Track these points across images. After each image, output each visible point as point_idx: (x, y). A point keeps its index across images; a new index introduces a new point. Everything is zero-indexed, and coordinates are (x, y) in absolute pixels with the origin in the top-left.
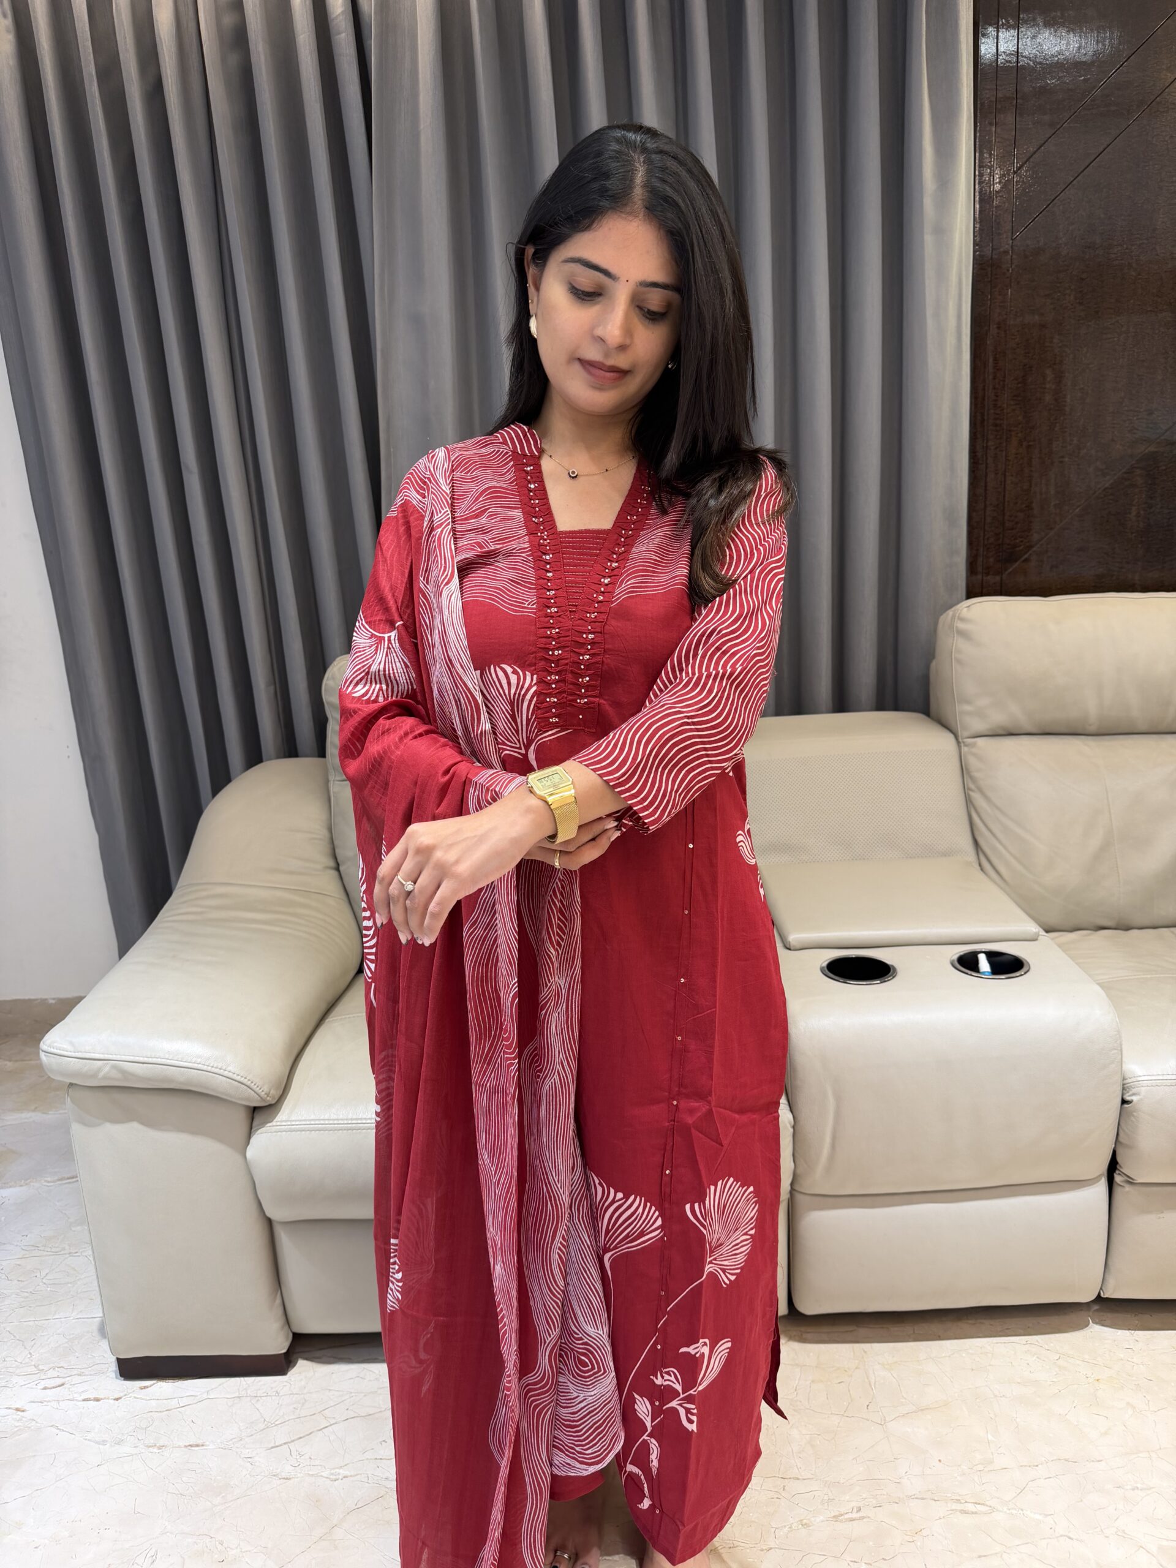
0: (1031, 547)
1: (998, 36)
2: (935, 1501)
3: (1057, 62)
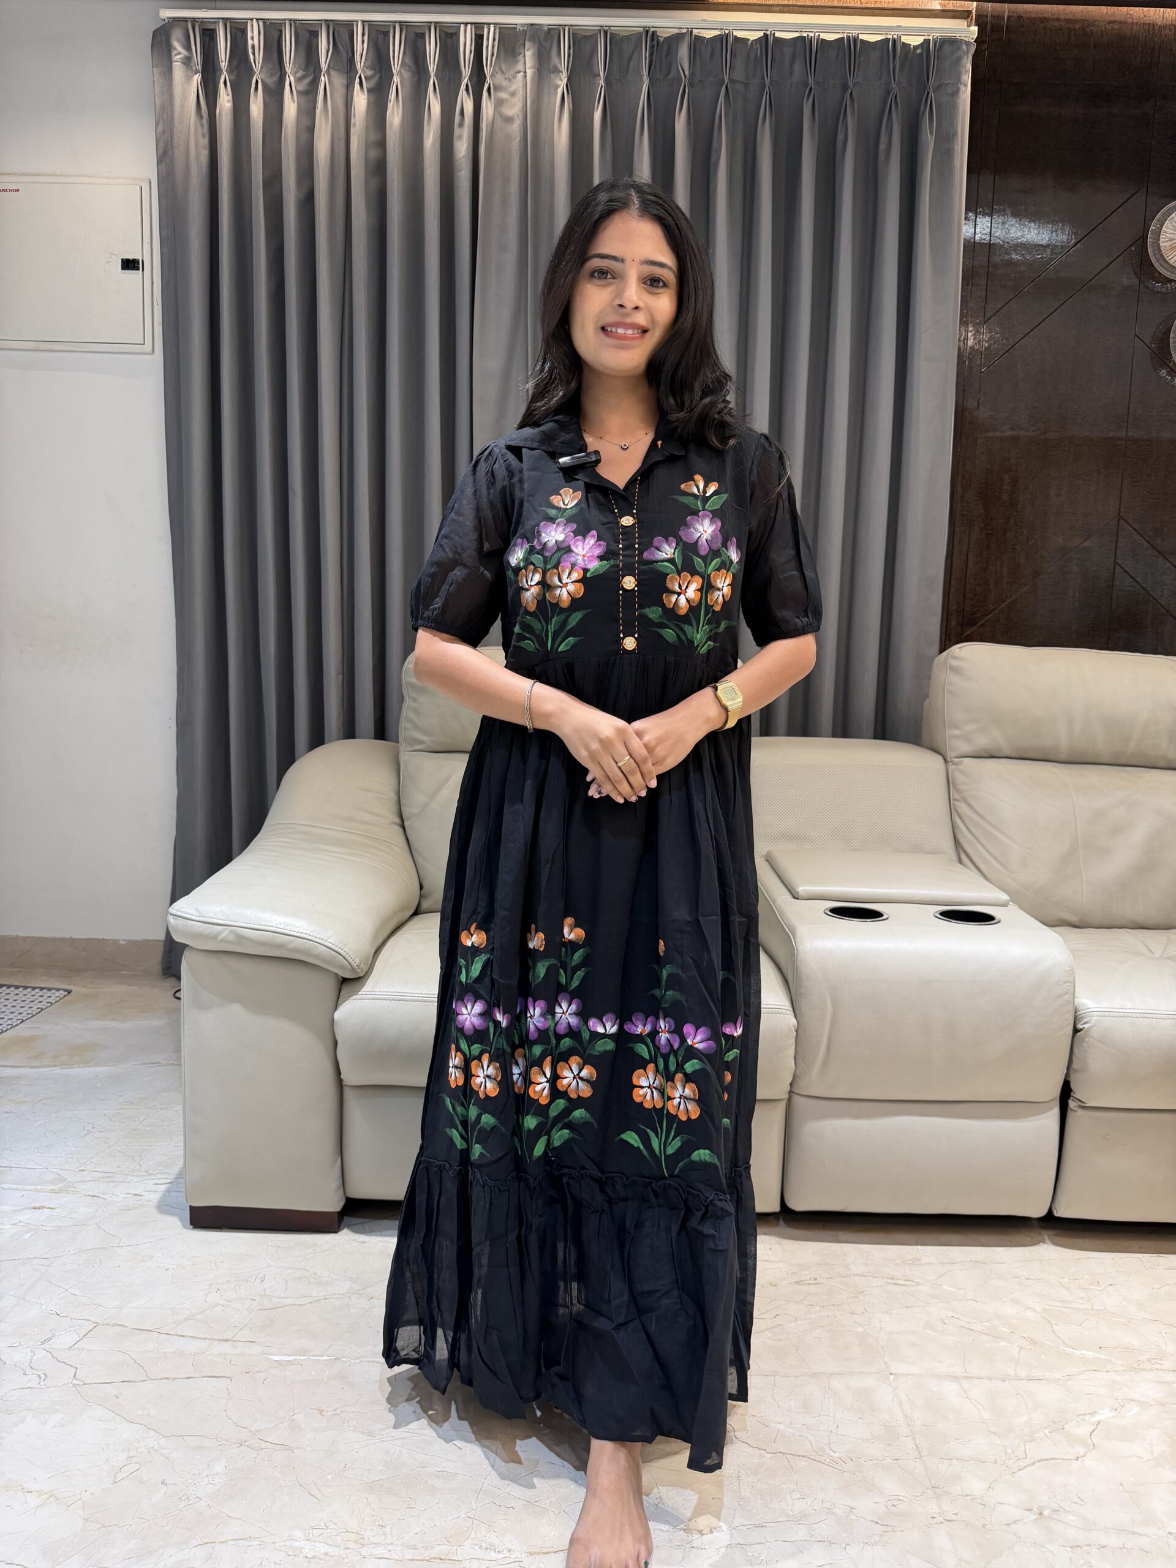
0: (987, 615)
1: (976, 220)
2: (875, 1277)
3: (1021, 243)
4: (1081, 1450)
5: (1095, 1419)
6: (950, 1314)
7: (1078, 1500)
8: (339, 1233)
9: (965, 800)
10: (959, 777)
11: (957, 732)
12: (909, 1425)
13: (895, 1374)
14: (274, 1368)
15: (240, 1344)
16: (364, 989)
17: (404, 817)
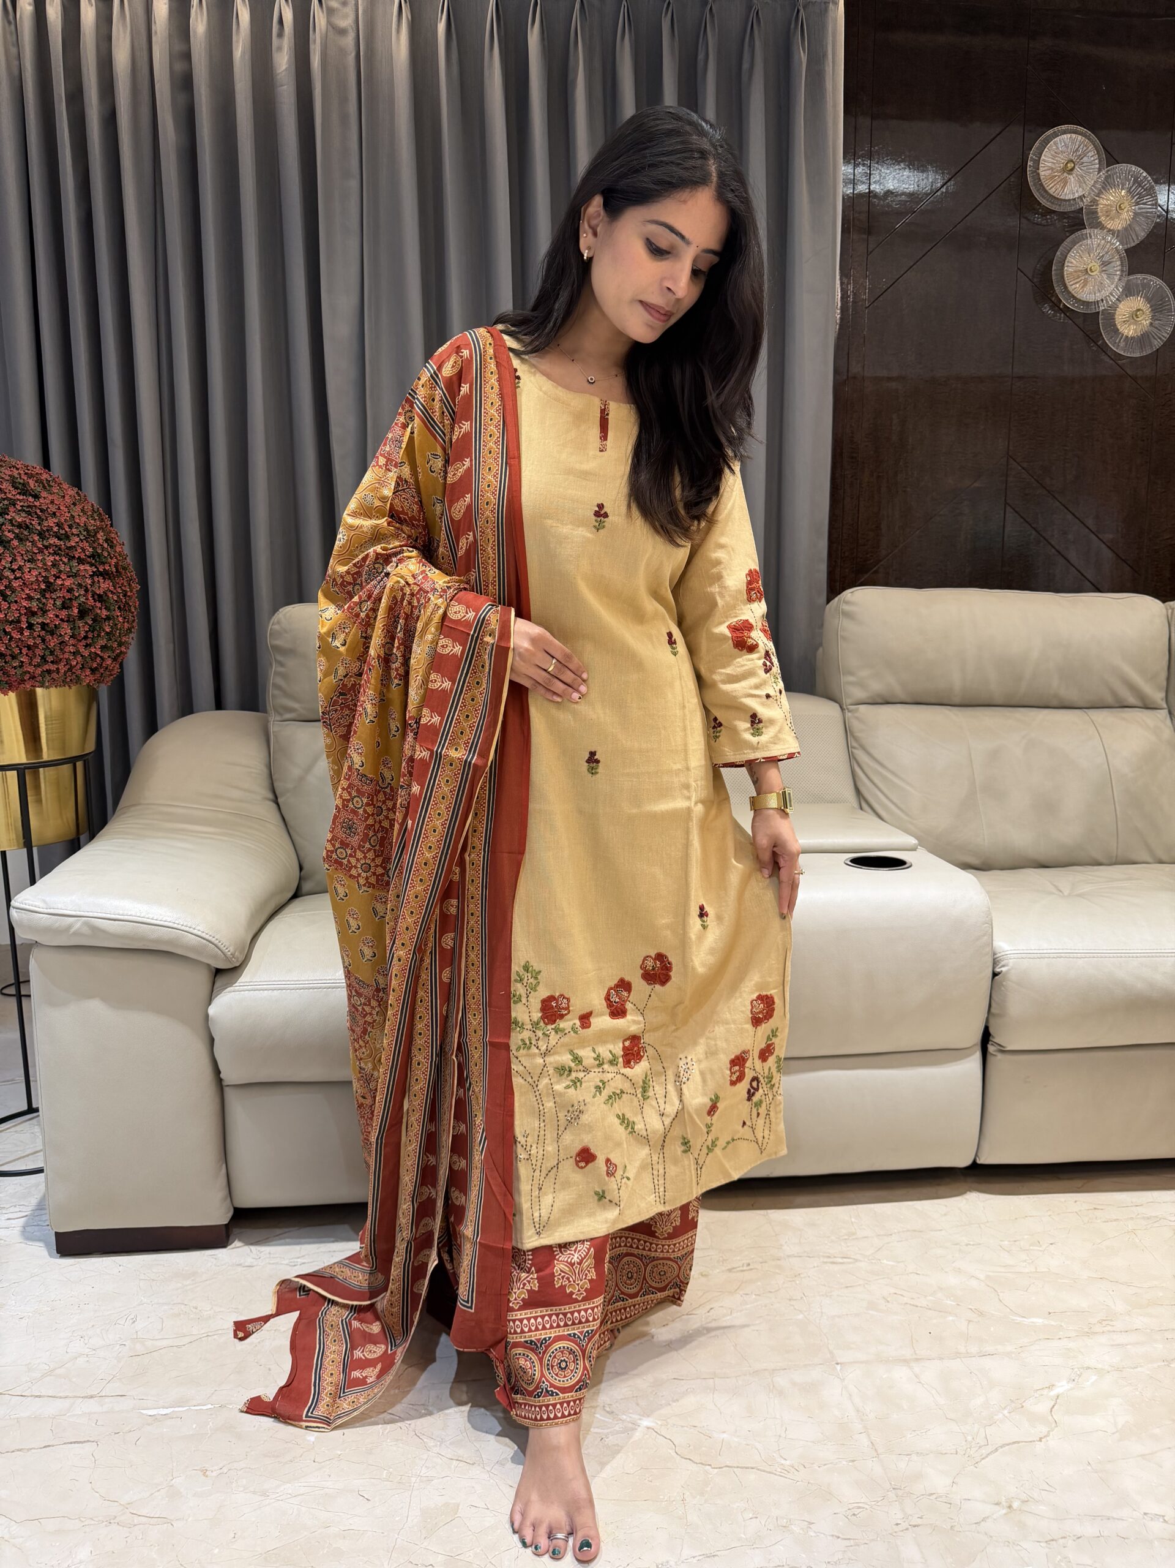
0: (881, 561)
1: (855, 146)
2: (809, 1257)
4: (1043, 1429)
5: (1053, 1393)
6: (893, 1291)
7: (1047, 1488)
8: (228, 1247)
9: (863, 747)
10: (856, 725)
11: (851, 678)
12: (862, 1420)
13: (841, 1364)
14: (149, 1425)
15: (107, 1400)
17: (277, 793)
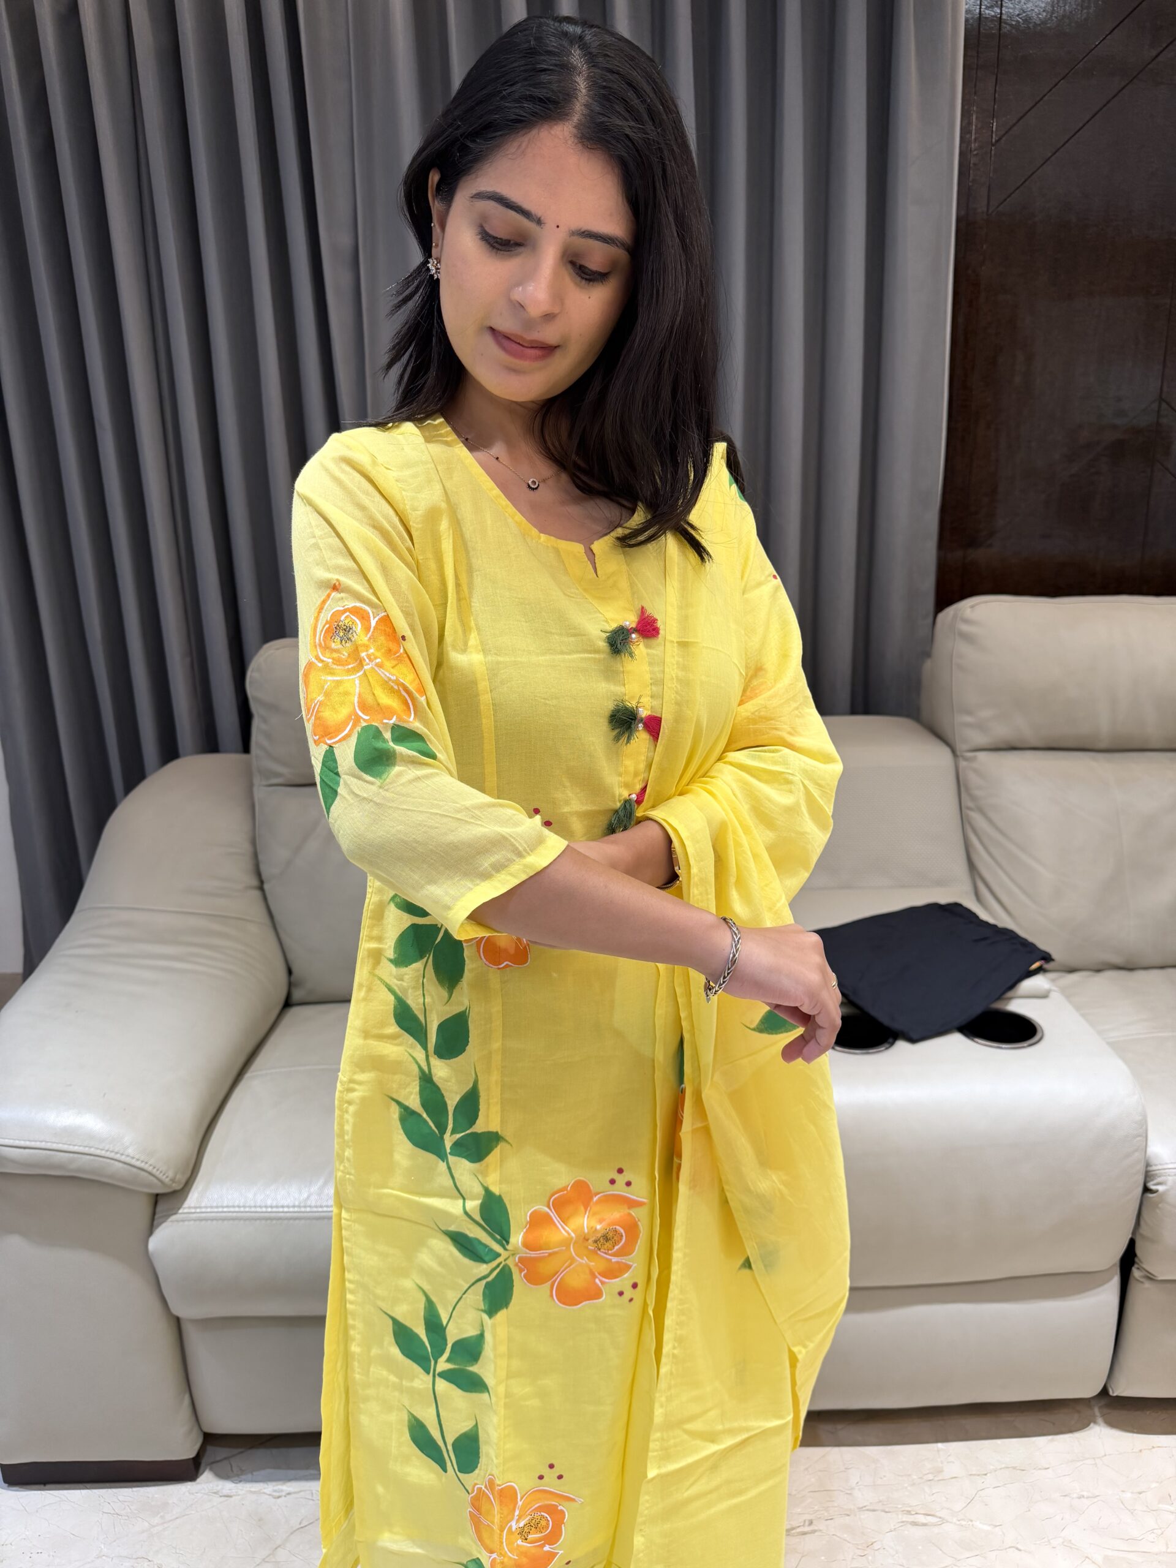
2: (887, 1512)
3: (1040, 31)
8: (199, 1480)
9: (981, 811)
10: (973, 779)
11: (969, 719)
16: (187, 1204)
17: (264, 876)
